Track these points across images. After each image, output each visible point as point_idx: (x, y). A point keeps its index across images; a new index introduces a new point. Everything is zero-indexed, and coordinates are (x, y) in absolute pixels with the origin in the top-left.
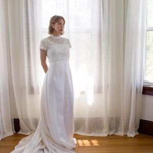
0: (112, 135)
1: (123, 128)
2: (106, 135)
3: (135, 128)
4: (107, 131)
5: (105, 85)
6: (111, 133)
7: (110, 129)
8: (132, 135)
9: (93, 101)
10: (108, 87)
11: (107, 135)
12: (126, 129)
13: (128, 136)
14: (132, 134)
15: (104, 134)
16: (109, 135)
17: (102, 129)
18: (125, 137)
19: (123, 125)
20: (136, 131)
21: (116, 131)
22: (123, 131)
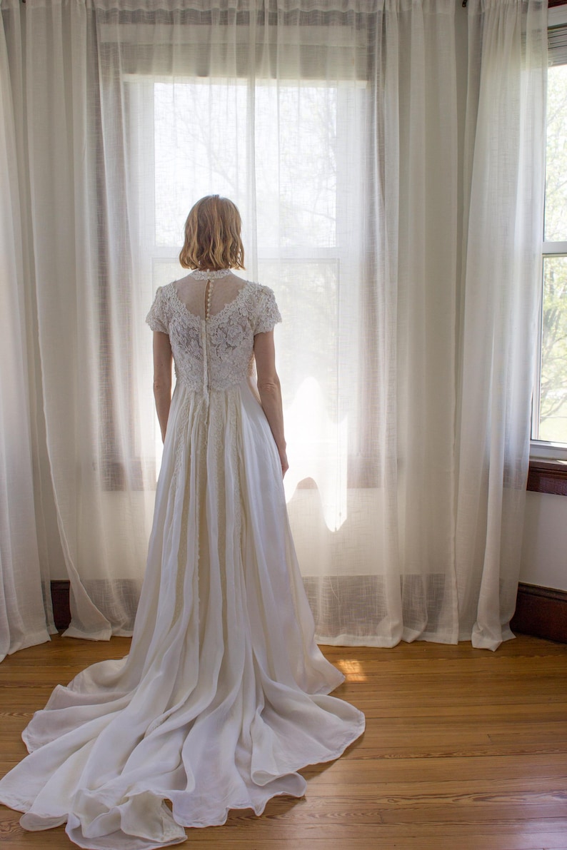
0: (415, 641)
1: (455, 614)
2: (391, 642)
3: (502, 614)
4: (395, 629)
5: (390, 458)
6: (413, 634)
7: (408, 619)
8: (490, 643)
9: (344, 517)
10: (400, 462)
11: (396, 641)
12: (468, 619)
13: (475, 645)
14: (487, 637)
15: (385, 637)
16: (402, 642)
17: (378, 620)
18: (464, 648)
19: (455, 605)
20: (503, 627)
21: (431, 628)
22: (456, 625)
